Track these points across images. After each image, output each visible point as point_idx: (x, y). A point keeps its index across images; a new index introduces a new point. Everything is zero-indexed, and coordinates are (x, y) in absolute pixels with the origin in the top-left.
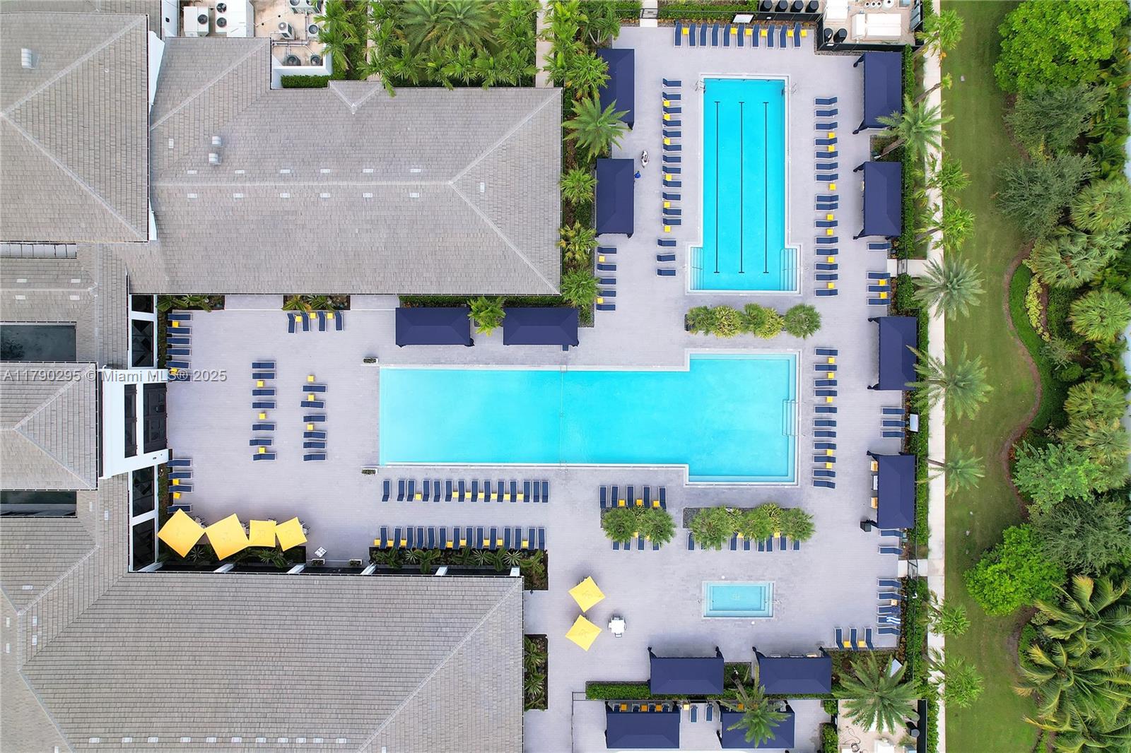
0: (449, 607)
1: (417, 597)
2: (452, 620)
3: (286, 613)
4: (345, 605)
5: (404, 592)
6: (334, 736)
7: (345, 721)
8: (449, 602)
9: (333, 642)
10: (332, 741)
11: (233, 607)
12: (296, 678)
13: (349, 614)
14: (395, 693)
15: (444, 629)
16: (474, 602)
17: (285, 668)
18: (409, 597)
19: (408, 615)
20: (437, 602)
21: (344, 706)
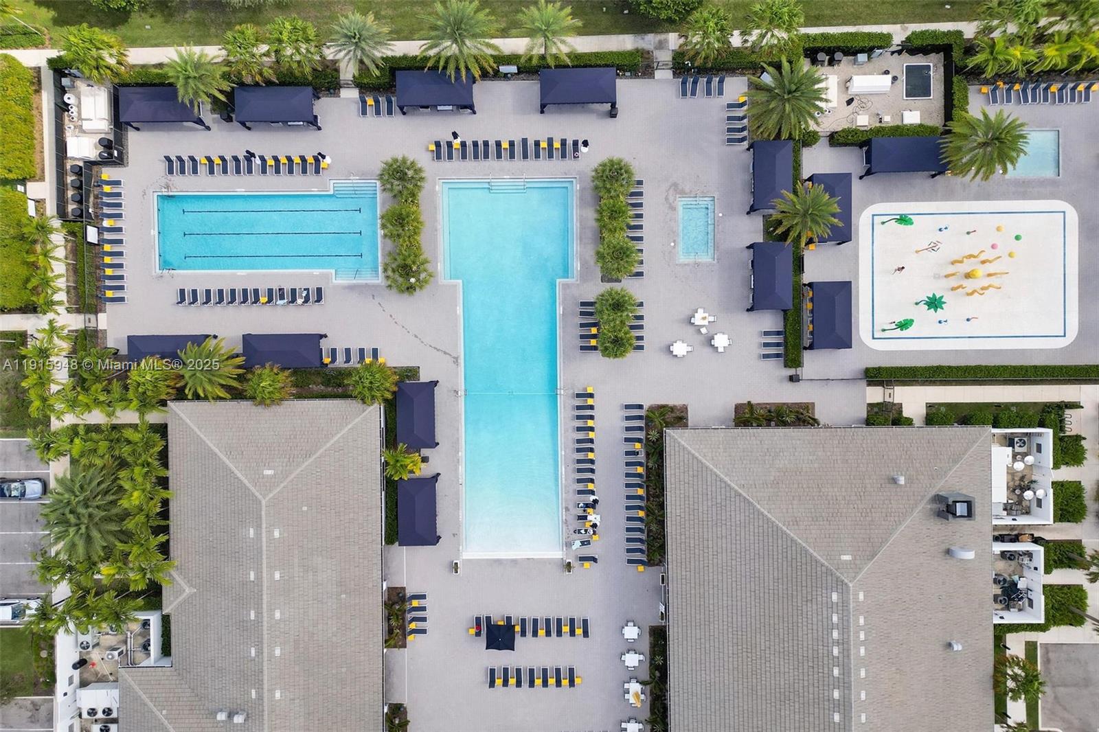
0: (696, 496)
1: (687, 525)
2: (709, 493)
3: (707, 646)
4: (698, 591)
5: (683, 537)
6: (830, 603)
7: (814, 593)
8: (691, 496)
9: (734, 603)
10: (835, 606)
11: (704, 696)
12: (772, 637)
13: (706, 588)
14: (785, 547)
15: (719, 501)
16: (691, 473)
17: (763, 648)
18: (687, 533)
19: (706, 533)
20: (691, 507)
21: (799, 594)
